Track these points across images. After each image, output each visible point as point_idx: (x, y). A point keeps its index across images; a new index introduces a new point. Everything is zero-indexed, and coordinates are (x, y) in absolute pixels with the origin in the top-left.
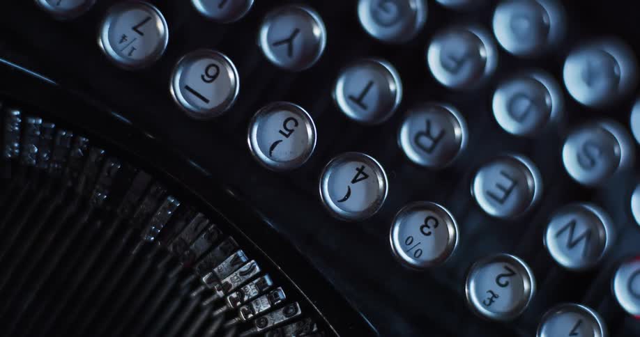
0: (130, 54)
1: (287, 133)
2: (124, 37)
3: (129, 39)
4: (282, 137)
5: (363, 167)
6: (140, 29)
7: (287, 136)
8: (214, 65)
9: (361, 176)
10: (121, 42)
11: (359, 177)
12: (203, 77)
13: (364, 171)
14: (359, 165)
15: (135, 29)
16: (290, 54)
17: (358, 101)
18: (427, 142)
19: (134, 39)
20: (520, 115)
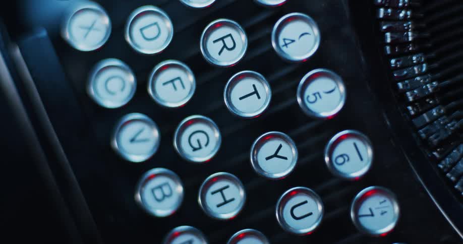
0: (385, 201)
1: (317, 95)
2: (382, 213)
3: (380, 211)
4: (322, 94)
5: (283, 46)
6: (369, 213)
7: (318, 93)
8: (337, 164)
9: (287, 42)
10: (385, 212)
11: (289, 41)
12: (348, 160)
13: (283, 44)
14: (284, 49)
15: (372, 215)
16: (280, 147)
17: (256, 92)
18: (228, 41)
19: (376, 208)
20: (155, 27)
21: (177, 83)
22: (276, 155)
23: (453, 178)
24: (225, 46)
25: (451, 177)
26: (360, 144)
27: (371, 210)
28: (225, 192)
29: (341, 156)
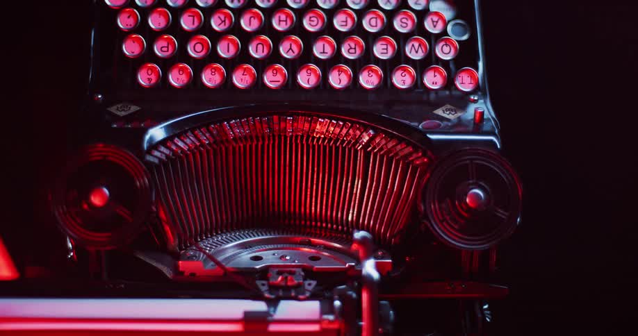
0: (247, 83)
2: (242, 79)
3: (244, 79)
4: (309, 77)
5: (339, 69)
7: (310, 75)
8: (274, 70)
9: (340, 72)
10: (242, 81)
12: (273, 76)
14: (337, 69)
15: (243, 75)
16: (294, 52)
17: (324, 52)
18: (352, 51)
20: (375, 25)
21: (344, 24)
22: (291, 49)
24: (351, 48)
26: (279, 84)
28: (285, 23)
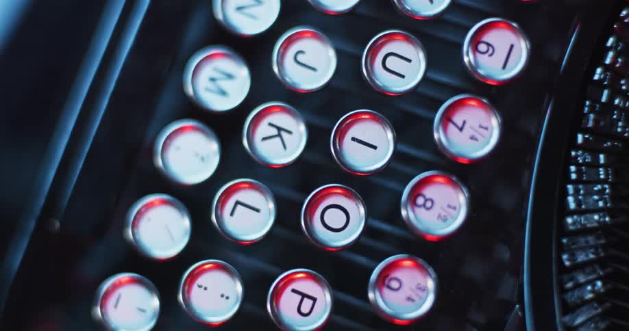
2: (472, 138)
6: (460, 124)
10: (476, 140)
12: (491, 55)
19: (471, 128)
23: (574, 176)
25: (574, 172)
27: (464, 122)
29: (488, 45)
